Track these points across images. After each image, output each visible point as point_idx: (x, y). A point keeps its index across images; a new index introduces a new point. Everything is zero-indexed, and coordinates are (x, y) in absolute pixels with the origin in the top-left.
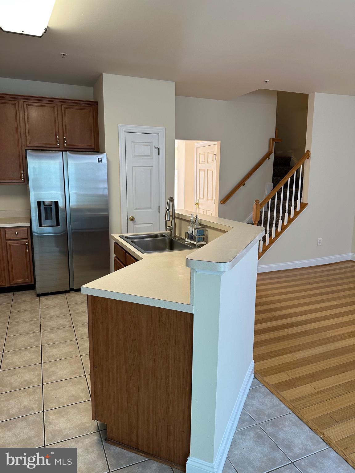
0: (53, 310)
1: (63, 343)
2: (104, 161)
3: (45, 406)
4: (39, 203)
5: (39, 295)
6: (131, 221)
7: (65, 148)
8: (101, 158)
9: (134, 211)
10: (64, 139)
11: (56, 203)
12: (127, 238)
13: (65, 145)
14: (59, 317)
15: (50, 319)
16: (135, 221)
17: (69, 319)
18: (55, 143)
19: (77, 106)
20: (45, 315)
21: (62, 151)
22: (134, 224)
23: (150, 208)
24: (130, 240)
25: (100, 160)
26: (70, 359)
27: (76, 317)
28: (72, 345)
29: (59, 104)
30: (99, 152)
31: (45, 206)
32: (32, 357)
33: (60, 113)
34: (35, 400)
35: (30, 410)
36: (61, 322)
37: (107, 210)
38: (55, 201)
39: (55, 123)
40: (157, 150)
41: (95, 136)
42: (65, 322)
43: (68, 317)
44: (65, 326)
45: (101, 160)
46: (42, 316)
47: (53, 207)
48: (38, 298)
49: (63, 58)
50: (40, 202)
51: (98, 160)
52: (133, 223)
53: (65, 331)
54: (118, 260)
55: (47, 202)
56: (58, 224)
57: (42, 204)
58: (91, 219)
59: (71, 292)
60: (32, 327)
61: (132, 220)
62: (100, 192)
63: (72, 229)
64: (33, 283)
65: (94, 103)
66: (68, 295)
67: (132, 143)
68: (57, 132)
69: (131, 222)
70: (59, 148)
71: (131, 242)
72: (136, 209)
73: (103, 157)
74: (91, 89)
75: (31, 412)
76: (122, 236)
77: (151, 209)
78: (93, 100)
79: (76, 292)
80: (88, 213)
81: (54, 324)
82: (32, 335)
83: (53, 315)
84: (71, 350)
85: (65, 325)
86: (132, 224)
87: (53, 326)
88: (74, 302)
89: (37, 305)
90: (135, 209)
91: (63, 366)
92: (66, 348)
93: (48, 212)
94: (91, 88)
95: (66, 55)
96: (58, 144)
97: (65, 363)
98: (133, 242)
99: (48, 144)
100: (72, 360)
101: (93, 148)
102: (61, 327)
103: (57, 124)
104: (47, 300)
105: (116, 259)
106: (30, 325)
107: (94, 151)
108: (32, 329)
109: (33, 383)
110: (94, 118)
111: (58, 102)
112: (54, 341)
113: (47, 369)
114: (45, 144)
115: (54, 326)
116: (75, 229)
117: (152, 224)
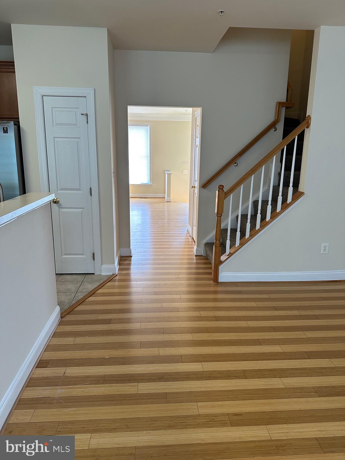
8: (7, 128)
9: (59, 192)
16: (61, 205)
22: (60, 208)
23: (79, 190)
40: (84, 117)
45: (7, 130)
51: (4, 130)
52: (58, 206)
61: (57, 202)
67: (52, 110)
69: (55, 204)
72: (61, 189)
73: (10, 126)
77: (81, 191)
90: (60, 190)
117: (82, 209)
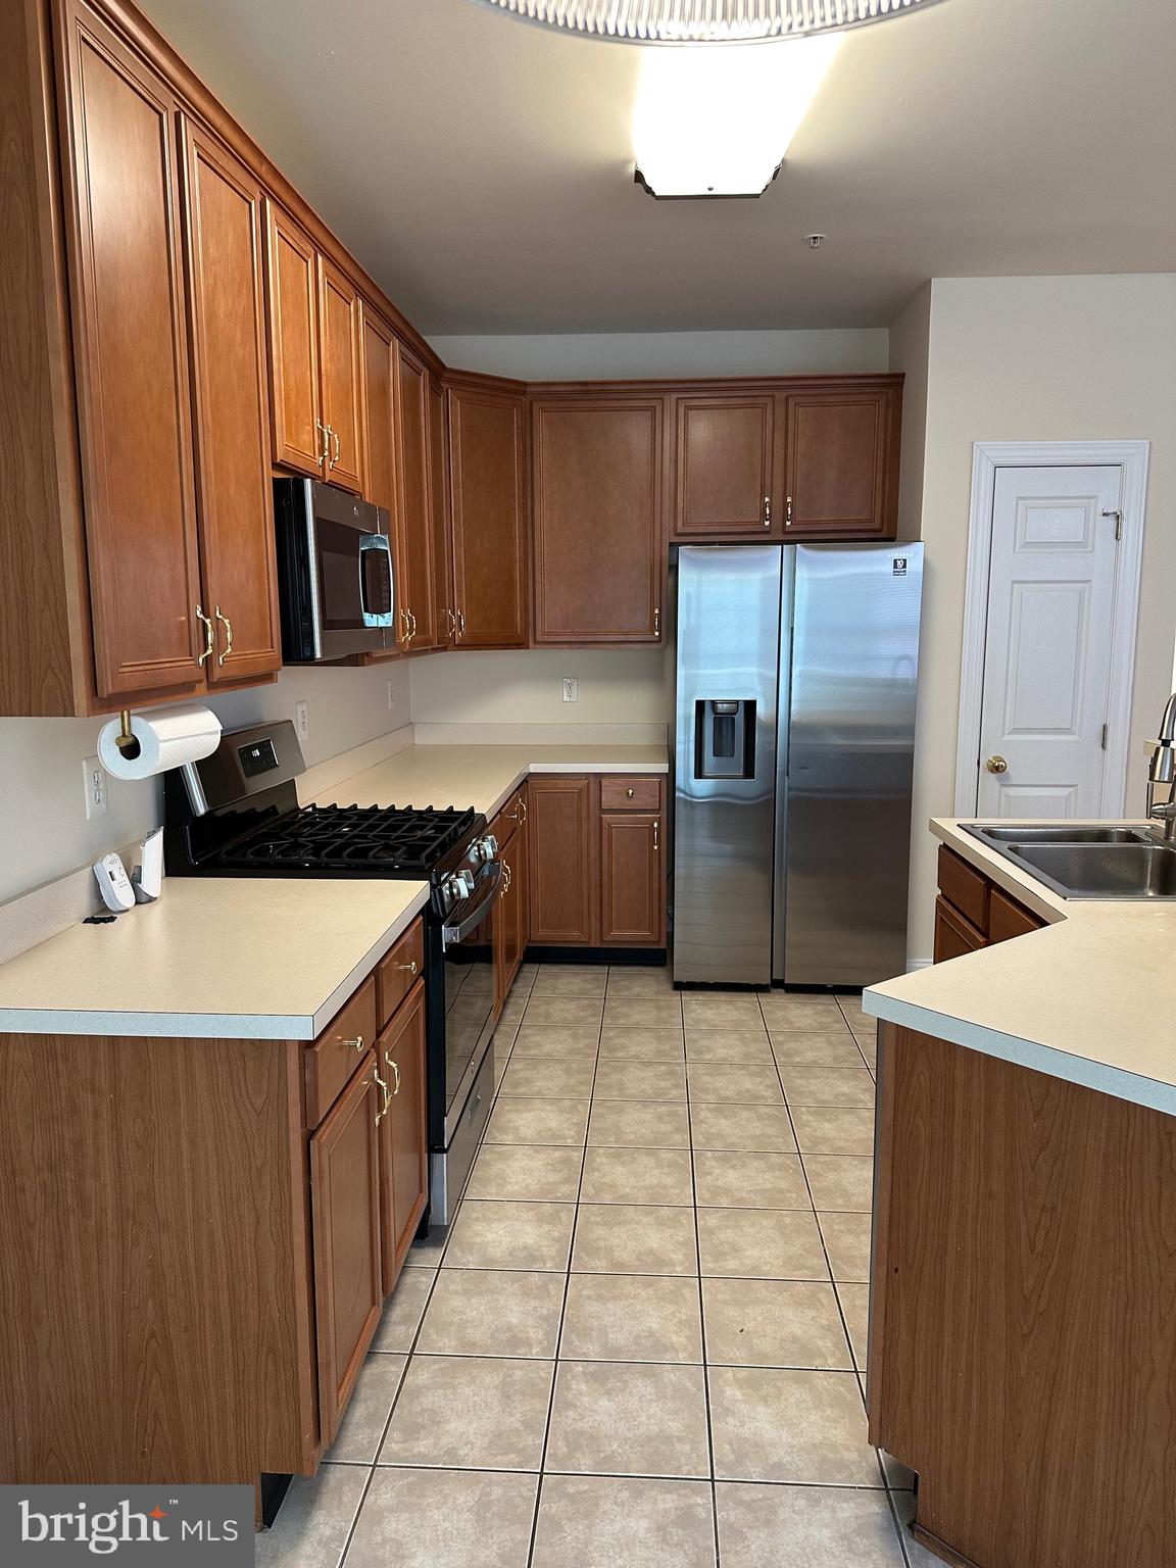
0: (723, 1040)
1: (759, 1154)
2: (915, 566)
3: (710, 1348)
4: (700, 705)
5: (679, 986)
6: (992, 771)
7: (786, 533)
8: (905, 560)
9: (1007, 737)
10: (785, 505)
11: (750, 706)
12: (990, 835)
13: (788, 523)
14: (742, 1067)
15: (716, 1067)
16: (1008, 775)
17: (772, 1079)
18: (757, 520)
19: (836, 394)
20: (699, 1052)
21: (781, 543)
22: (1002, 785)
23: (1068, 731)
24: (1005, 845)
25: (900, 567)
26: (782, 1216)
27: (795, 1077)
28: (782, 1167)
29: (780, 395)
30: (892, 539)
31: (716, 714)
32: (669, 1181)
33: (780, 422)
34: (680, 1322)
35: (666, 1349)
36: (748, 1084)
37: (909, 730)
38: (745, 701)
39: (763, 457)
40: (1111, 520)
41: (887, 489)
42: (761, 1088)
43: (768, 1072)
44: (762, 1101)
45: (904, 566)
46: (691, 1056)
47: (740, 718)
48: (676, 995)
49: (811, 247)
50: (704, 701)
51: (895, 566)
52: (999, 780)
53: (760, 1118)
54: (950, 909)
55: (724, 702)
56: (749, 773)
57: (708, 709)
58: (855, 760)
59: (773, 990)
60: (662, 1084)
61: (997, 769)
62: (884, 672)
63: (790, 789)
64: (663, 946)
65: (891, 380)
66: (764, 998)
67: (1017, 504)
68: (768, 482)
69: (993, 777)
70: (768, 533)
71: (1010, 849)
72: (1016, 731)
73: (913, 554)
74: (882, 335)
75: (668, 1357)
76: (972, 826)
77: (1073, 733)
78: (886, 371)
79: (791, 995)
80: (839, 741)
81: (728, 1088)
82: (664, 1109)
83: (722, 1056)
84: (783, 1185)
85: (758, 1098)
86: (997, 784)
87: (723, 1093)
88: (785, 1027)
89: (673, 1017)
90: (1009, 734)
91: (759, 1233)
92: (767, 1176)
93: (724, 733)
94: (884, 333)
95: (821, 238)
96: (767, 523)
97: (765, 1223)
98: (1014, 850)
99: (736, 524)
100: (787, 1220)
101: (876, 525)
102: (750, 1102)
103: (768, 458)
104: (704, 1004)
105: (944, 902)
106: (657, 1075)
107: (879, 535)
108: (662, 1089)
109: (671, 1263)
110: (889, 429)
111: (777, 388)
112: (730, 1144)
113: (711, 1232)
114: (729, 524)
115: (729, 1093)
116: (798, 790)
117: (1070, 789)
